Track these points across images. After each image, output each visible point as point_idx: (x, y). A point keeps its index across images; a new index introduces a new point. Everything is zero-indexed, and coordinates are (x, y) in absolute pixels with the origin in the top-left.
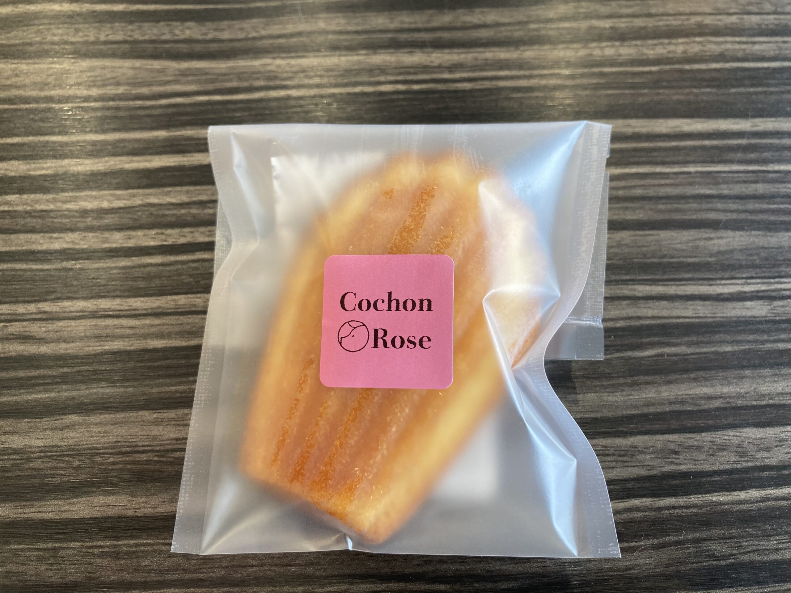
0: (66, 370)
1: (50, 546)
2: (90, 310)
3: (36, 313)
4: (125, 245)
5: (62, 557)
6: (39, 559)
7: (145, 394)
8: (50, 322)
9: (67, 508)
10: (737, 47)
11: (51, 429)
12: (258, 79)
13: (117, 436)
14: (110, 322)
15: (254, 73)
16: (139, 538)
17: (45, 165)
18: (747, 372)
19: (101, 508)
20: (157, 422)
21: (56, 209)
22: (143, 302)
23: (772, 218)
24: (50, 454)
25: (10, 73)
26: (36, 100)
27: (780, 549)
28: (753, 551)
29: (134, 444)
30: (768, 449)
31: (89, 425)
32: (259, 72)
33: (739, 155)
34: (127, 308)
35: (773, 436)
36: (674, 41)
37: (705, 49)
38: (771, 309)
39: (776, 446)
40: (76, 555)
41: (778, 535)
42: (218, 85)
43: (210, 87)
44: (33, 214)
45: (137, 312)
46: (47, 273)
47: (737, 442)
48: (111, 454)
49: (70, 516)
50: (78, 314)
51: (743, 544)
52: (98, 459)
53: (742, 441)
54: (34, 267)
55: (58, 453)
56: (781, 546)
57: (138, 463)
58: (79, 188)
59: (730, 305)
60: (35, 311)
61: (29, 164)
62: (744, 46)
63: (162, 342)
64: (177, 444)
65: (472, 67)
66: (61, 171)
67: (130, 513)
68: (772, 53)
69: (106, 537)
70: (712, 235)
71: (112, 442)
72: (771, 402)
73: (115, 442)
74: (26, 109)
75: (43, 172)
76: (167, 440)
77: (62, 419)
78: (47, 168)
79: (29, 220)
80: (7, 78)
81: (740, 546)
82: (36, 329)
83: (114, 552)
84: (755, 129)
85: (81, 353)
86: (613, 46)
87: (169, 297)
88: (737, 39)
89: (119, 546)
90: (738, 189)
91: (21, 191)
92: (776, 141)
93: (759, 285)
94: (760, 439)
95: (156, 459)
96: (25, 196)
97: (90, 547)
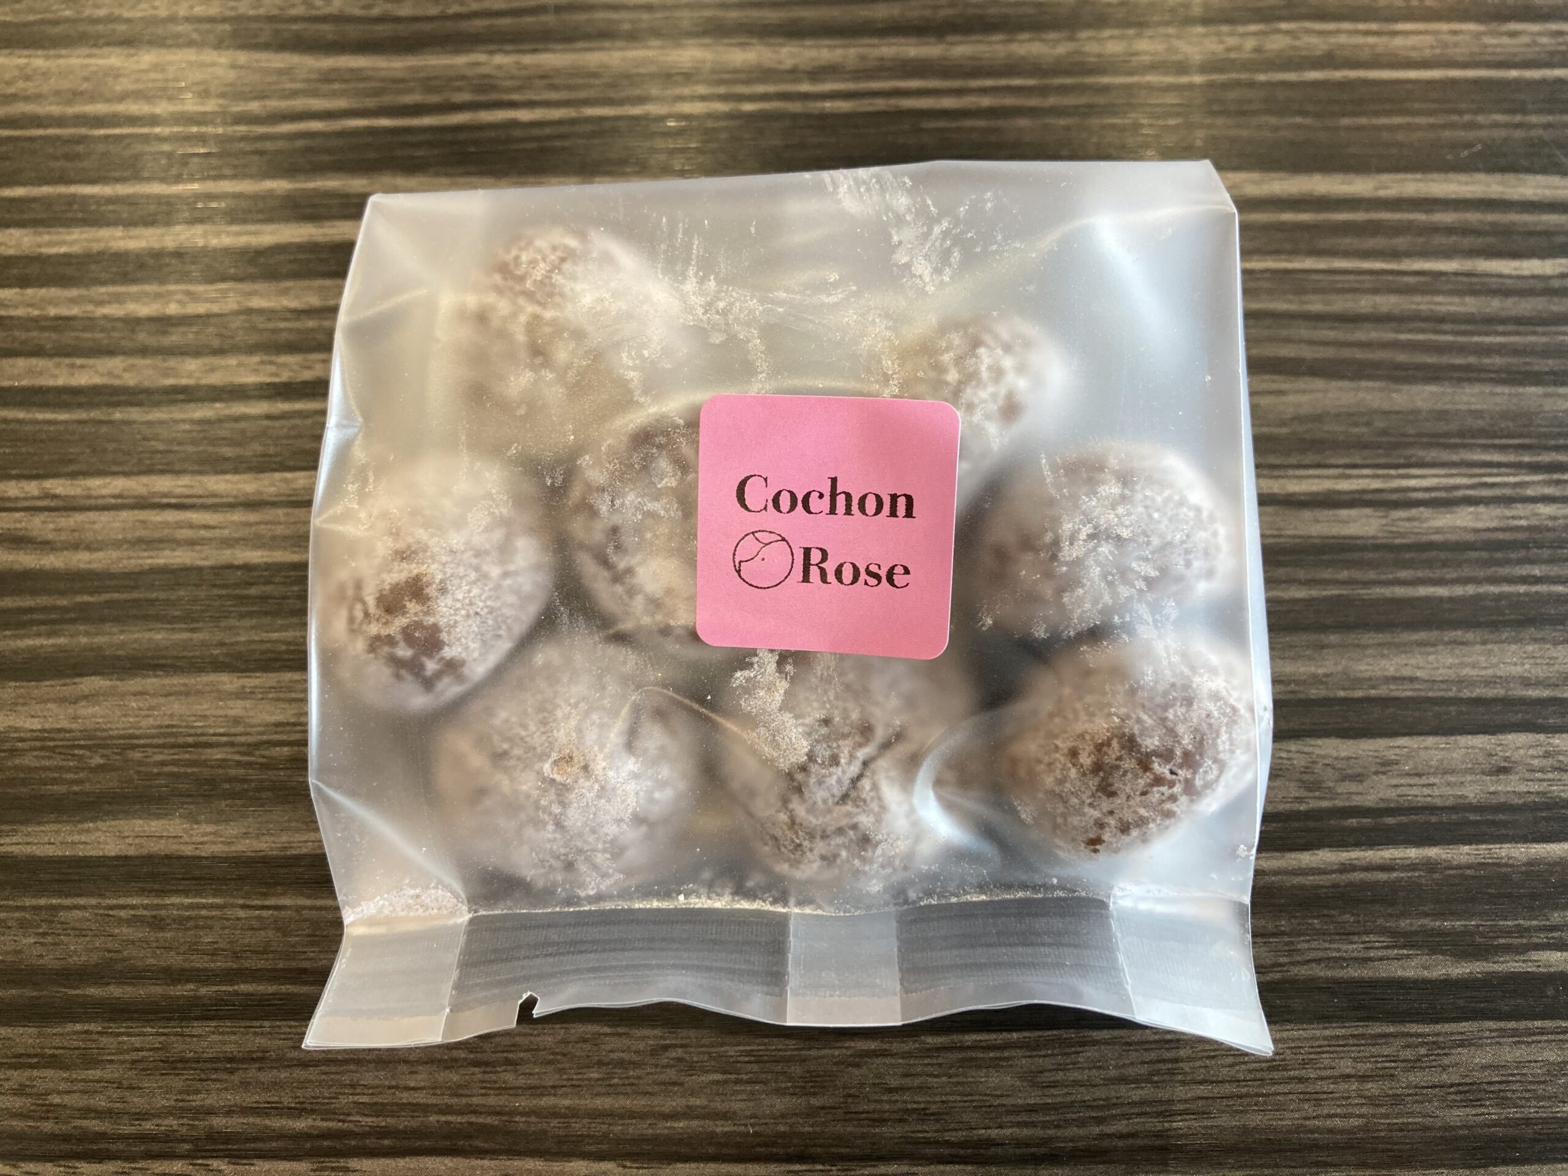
0: (87, 598)
1: (42, 902)
2: (137, 493)
3: (39, 498)
4: (204, 382)
5: (62, 923)
6: (23, 924)
7: (222, 644)
8: (65, 514)
9: (76, 838)
10: (1360, 40)
11: (54, 701)
12: (459, 89)
13: (172, 715)
14: (171, 516)
15: (451, 79)
16: (199, 894)
17: (68, 238)
18: (1333, 638)
19: (137, 841)
20: (241, 694)
21: (85, 315)
22: (227, 481)
23: (1402, 357)
24: (51, 744)
25: (16, 73)
26: (60, 121)
27: (1371, 959)
28: (1318, 961)
29: (199, 731)
30: (1358, 778)
31: (123, 696)
32: (463, 78)
33: (1347, 242)
34: (200, 492)
35: (1371, 753)
36: (1241, 29)
37: (1297, 43)
38: (1386, 525)
39: (1376, 773)
40: (89, 920)
41: (1367, 933)
42: (387, 100)
43: (370, 103)
44: (44, 323)
45: (217, 500)
46: (62, 428)
47: (1303, 764)
48: (158, 746)
49: (81, 852)
50: (113, 501)
51: (1299, 947)
52: (137, 755)
53: (1314, 762)
54: (40, 416)
55: (65, 743)
56: (1372, 954)
57: (203, 764)
58: (125, 278)
59: (1307, 514)
60: (36, 493)
61: (40, 234)
62: (1371, 40)
63: (259, 553)
64: (276, 733)
65: (855, 71)
66: (96, 247)
67: (188, 850)
68: (1427, 53)
69: (143, 890)
70: (1284, 386)
71: (160, 727)
72: (1373, 692)
73: (168, 726)
74: (41, 137)
75: (63, 250)
76: (259, 725)
77: (75, 684)
78: (71, 243)
79: (35, 334)
80: (9, 83)
81: (1294, 950)
82: (37, 525)
83: (155, 917)
84: (1382, 193)
85: (115, 568)
86: (1121, 38)
87: (277, 475)
88: (1361, 26)
89: (165, 906)
90: (1341, 304)
91: (24, 282)
92: (1421, 217)
93: (1367, 481)
94: (1348, 758)
95: (237, 757)
96: (30, 291)
97: (111, 908)
